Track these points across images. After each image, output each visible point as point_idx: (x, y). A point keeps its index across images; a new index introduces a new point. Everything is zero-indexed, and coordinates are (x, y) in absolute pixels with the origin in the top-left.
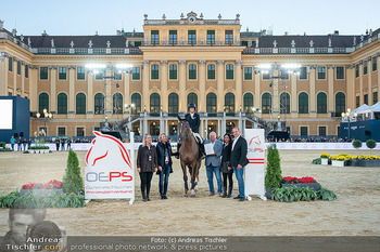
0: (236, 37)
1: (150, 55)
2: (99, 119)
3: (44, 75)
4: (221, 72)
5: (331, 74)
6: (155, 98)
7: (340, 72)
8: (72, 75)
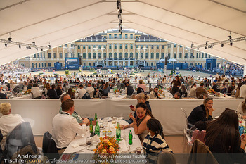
0: (134, 36)
1: (109, 42)
2: (95, 60)
3: (79, 48)
4: (129, 47)
5: (160, 47)
6: (110, 54)
7: (163, 47)
8: (87, 47)
